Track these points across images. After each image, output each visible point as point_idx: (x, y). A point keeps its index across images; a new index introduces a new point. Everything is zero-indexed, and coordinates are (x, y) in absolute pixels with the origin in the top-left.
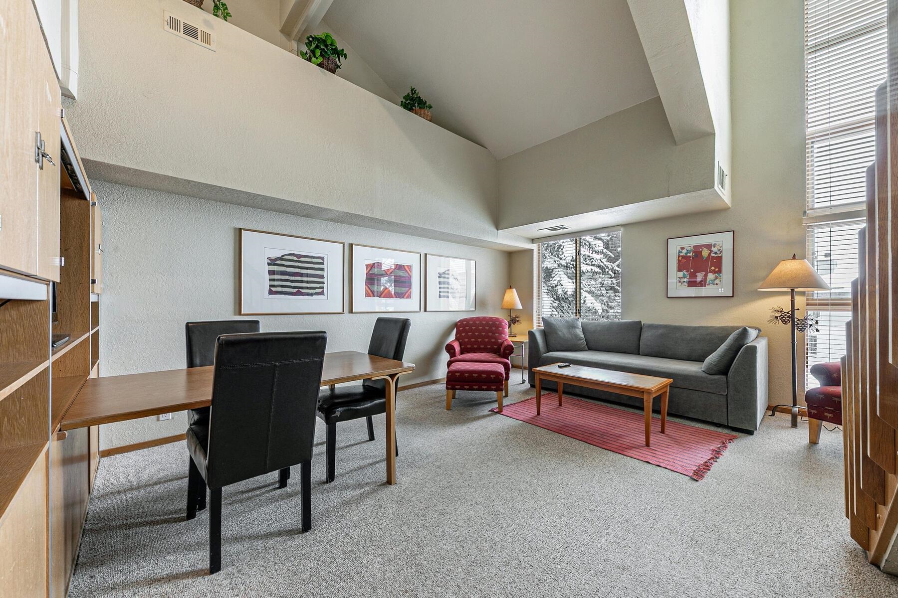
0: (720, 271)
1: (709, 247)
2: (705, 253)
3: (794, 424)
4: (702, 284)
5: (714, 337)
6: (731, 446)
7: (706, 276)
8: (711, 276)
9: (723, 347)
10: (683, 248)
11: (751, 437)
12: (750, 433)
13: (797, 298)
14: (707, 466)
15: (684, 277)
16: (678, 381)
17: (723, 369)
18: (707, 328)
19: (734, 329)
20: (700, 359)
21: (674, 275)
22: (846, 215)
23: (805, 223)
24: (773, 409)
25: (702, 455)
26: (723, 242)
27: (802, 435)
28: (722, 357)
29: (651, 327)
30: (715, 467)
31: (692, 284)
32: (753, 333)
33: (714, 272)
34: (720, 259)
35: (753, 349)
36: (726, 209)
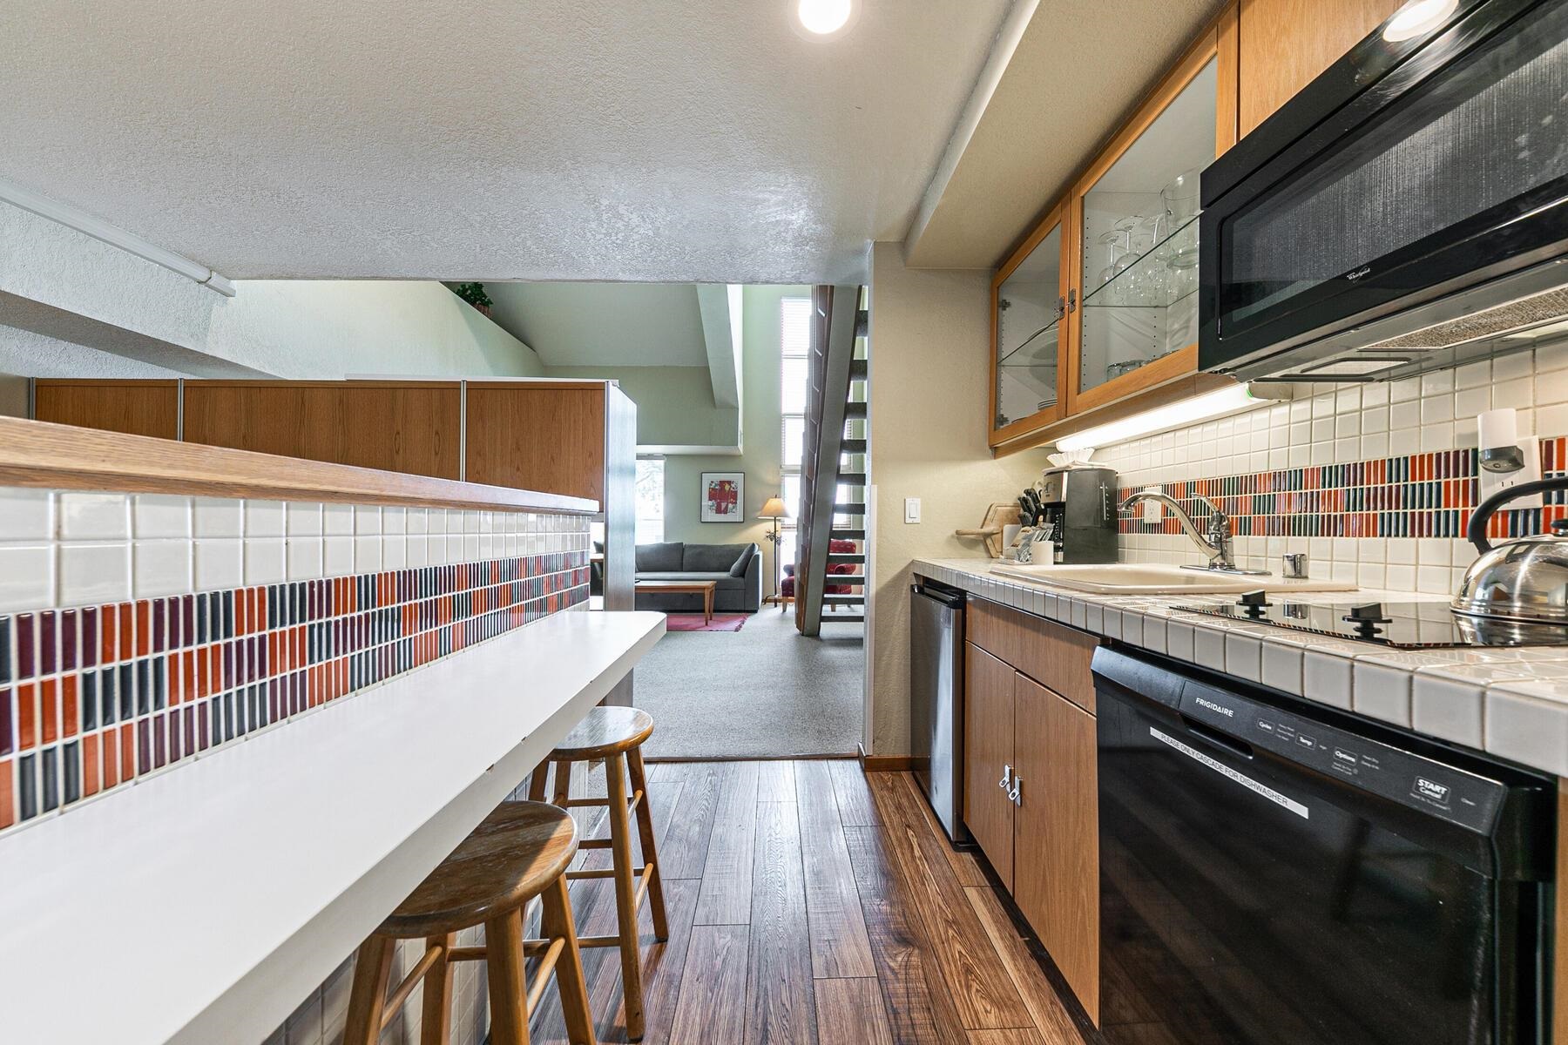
0: (736, 503)
1: (729, 483)
2: (727, 487)
3: (776, 606)
4: (725, 512)
5: (734, 552)
6: (748, 619)
7: (727, 505)
8: (730, 506)
9: (742, 557)
10: (712, 482)
11: (756, 615)
12: (756, 612)
13: (777, 523)
14: (740, 626)
15: (713, 506)
16: (719, 582)
17: (742, 573)
18: (728, 546)
19: (746, 545)
20: (727, 570)
21: (706, 503)
22: (794, 472)
23: (782, 473)
24: (765, 601)
25: (736, 624)
26: (737, 478)
27: (780, 609)
28: (741, 564)
29: (692, 547)
30: (743, 626)
31: (719, 511)
32: (757, 547)
33: (732, 503)
34: (736, 492)
35: (758, 556)
36: (741, 456)
